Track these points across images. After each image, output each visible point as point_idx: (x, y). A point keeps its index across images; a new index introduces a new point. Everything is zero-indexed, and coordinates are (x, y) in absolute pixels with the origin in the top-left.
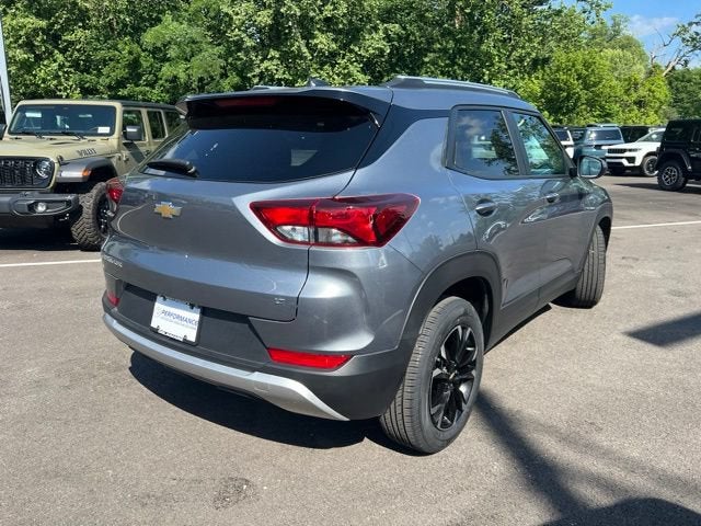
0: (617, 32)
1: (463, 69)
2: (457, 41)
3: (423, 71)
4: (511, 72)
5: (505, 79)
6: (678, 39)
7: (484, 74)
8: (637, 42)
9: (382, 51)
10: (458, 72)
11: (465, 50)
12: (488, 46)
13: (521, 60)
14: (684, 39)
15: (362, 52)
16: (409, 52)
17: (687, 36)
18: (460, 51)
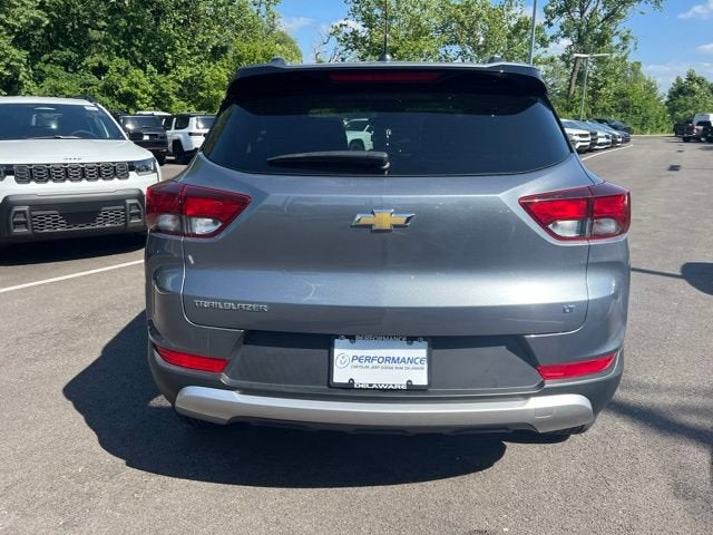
0: (273, 27)
1: (141, 52)
2: (129, 19)
3: (94, 50)
4: (196, 58)
5: (190, 66)
6: (334, 38)
7: (166, 58)
8: (290, 39)
9: (38, 23)
10: (136, 53)
11: (141, 30)
12: (166, 27)
13: (202, 46)
14: (338, 39)
15: (10, 21)
16: (73, 27)
17: (341, 36)
18: (136, 31)
